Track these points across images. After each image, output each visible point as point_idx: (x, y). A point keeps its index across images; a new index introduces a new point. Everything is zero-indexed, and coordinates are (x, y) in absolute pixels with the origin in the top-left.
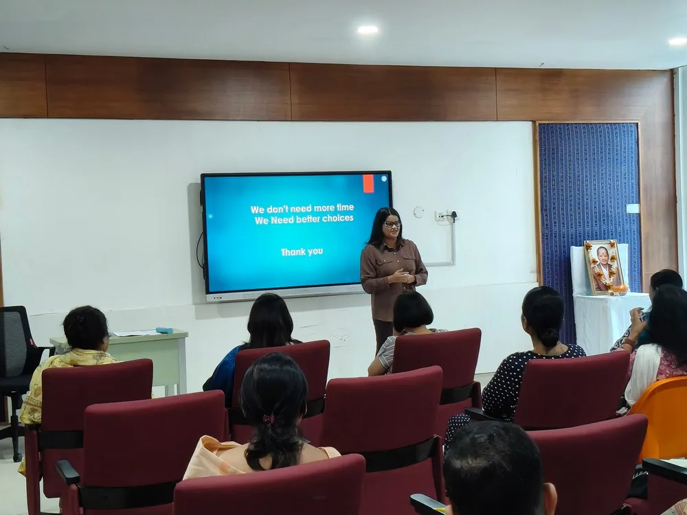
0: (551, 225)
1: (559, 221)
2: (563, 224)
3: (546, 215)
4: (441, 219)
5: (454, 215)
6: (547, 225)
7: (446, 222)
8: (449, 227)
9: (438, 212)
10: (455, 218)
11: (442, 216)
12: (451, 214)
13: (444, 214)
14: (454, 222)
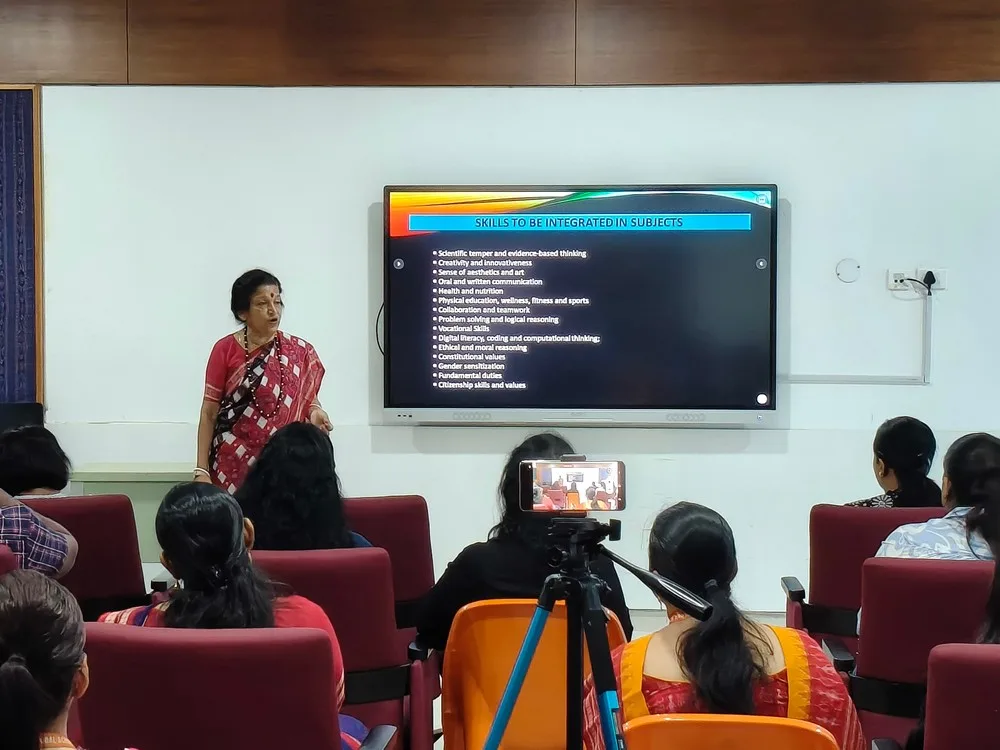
4: (900, 286)
5: (930, 279)
7: (913, 293)
8: (920, 303)
9: (893, 271)
10: (932, 286)
11: (902, 281)
12: (921, 277)
13: (906, 276)
14: (930, 294)
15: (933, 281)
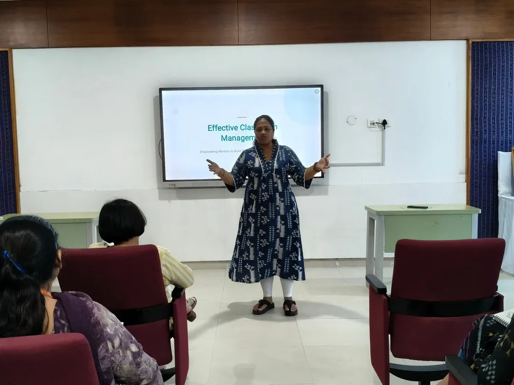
0: (481, 133)
1: (490, 129)
2: (493, 131)
3: (477, 124)
4: (372, 126)
6: (477, 132)
7: (377, 129)
8: (381, 133)
9: (370, 120)
10: (386, 125)
11: (373, 124)
12: (381, 121)
13: (375, 122)
14: (385, 129)
15: (386, 123)
